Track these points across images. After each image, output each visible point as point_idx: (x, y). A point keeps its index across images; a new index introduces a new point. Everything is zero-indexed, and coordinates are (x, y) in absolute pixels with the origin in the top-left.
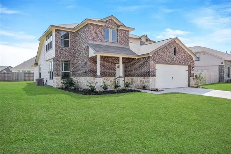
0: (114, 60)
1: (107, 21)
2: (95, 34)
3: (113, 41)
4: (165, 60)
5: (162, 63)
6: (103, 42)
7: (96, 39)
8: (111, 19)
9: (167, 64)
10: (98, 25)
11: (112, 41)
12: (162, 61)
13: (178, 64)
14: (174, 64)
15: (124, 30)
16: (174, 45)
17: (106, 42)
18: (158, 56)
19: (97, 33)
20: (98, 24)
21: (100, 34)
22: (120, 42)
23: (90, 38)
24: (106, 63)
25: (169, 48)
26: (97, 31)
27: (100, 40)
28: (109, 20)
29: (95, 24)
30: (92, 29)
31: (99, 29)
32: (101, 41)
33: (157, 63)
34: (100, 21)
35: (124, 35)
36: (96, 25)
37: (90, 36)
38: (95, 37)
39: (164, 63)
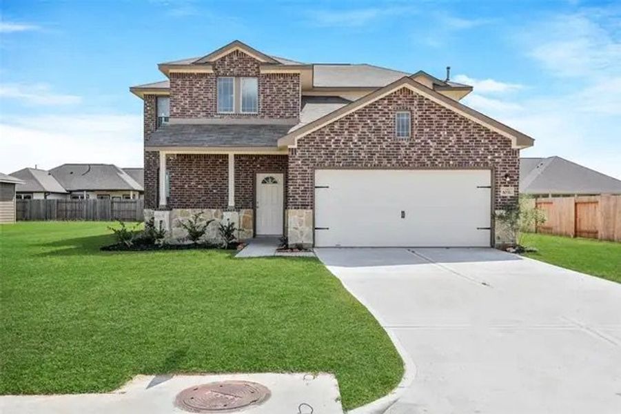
0: (247, 163)
1: (223, 59)
2: (189, 99)
3: (243, 110)
4: (354, 154)
5: (341, 164)
6: (212, 116)
7: (191, 111)
8: (237, 51)
9: (366, 167)
10: (197, 74)
11: (241, 112)
12: (340, 160)
13: (423, 166)
14: (402, 166)
15: (282, 75)
16: (399, 102)
17: (219, 116)
18: (324, 146)
19: (194, 95)
20: (196, 71)
21: (202, 97)
22: (267, 112)
23: (175, 111)
24: (219, 172)
25: (374, 116)
26: (195, 90)
27: (203, 111)
28: (230, 55)
29: (187, 74)
30: (178, 87)
31: (198, 85)
32: (204, 114)
33: (321, 166)
34: (196, 64)
35: (279, 89)
36: (191, 74)
37: (174, 106)
38: (187, 106)
39: (352, 163)
